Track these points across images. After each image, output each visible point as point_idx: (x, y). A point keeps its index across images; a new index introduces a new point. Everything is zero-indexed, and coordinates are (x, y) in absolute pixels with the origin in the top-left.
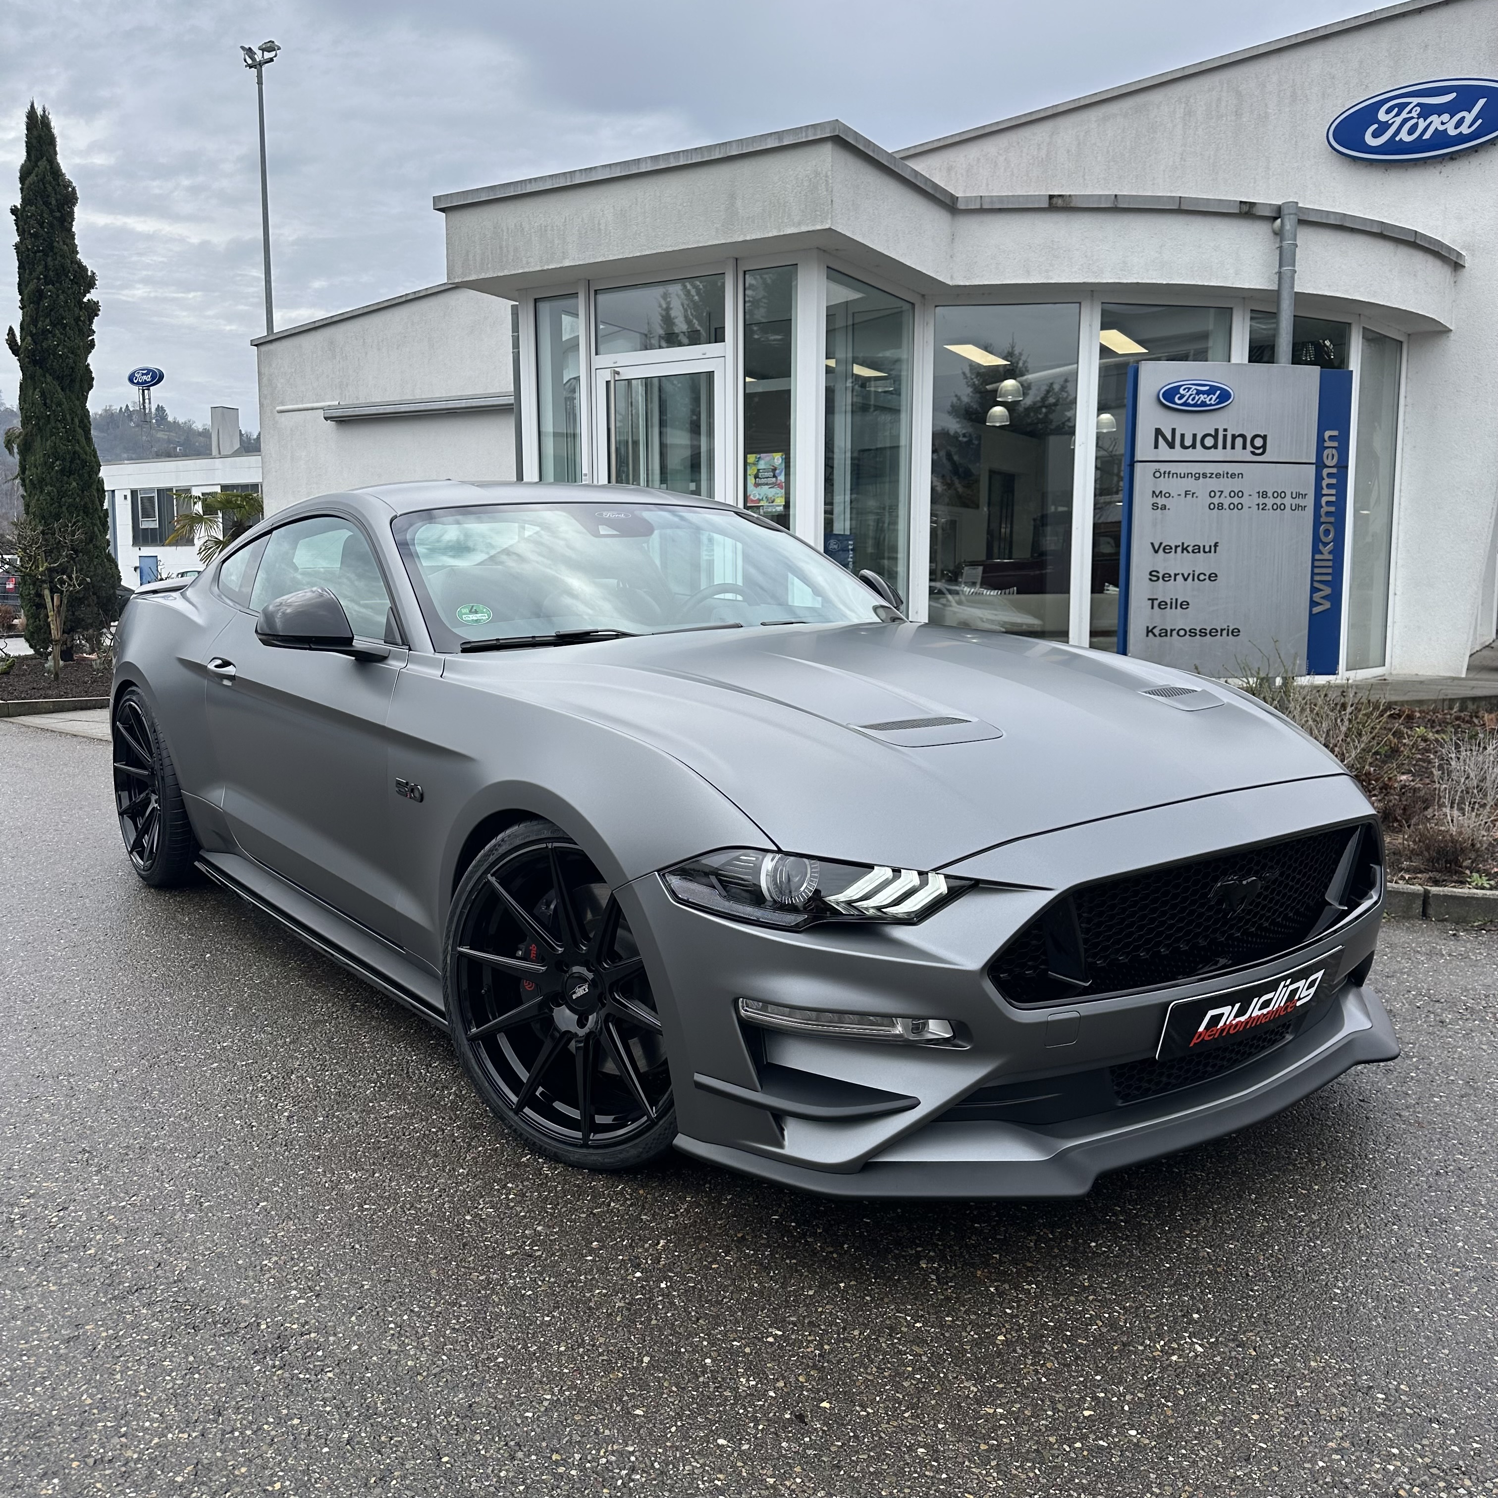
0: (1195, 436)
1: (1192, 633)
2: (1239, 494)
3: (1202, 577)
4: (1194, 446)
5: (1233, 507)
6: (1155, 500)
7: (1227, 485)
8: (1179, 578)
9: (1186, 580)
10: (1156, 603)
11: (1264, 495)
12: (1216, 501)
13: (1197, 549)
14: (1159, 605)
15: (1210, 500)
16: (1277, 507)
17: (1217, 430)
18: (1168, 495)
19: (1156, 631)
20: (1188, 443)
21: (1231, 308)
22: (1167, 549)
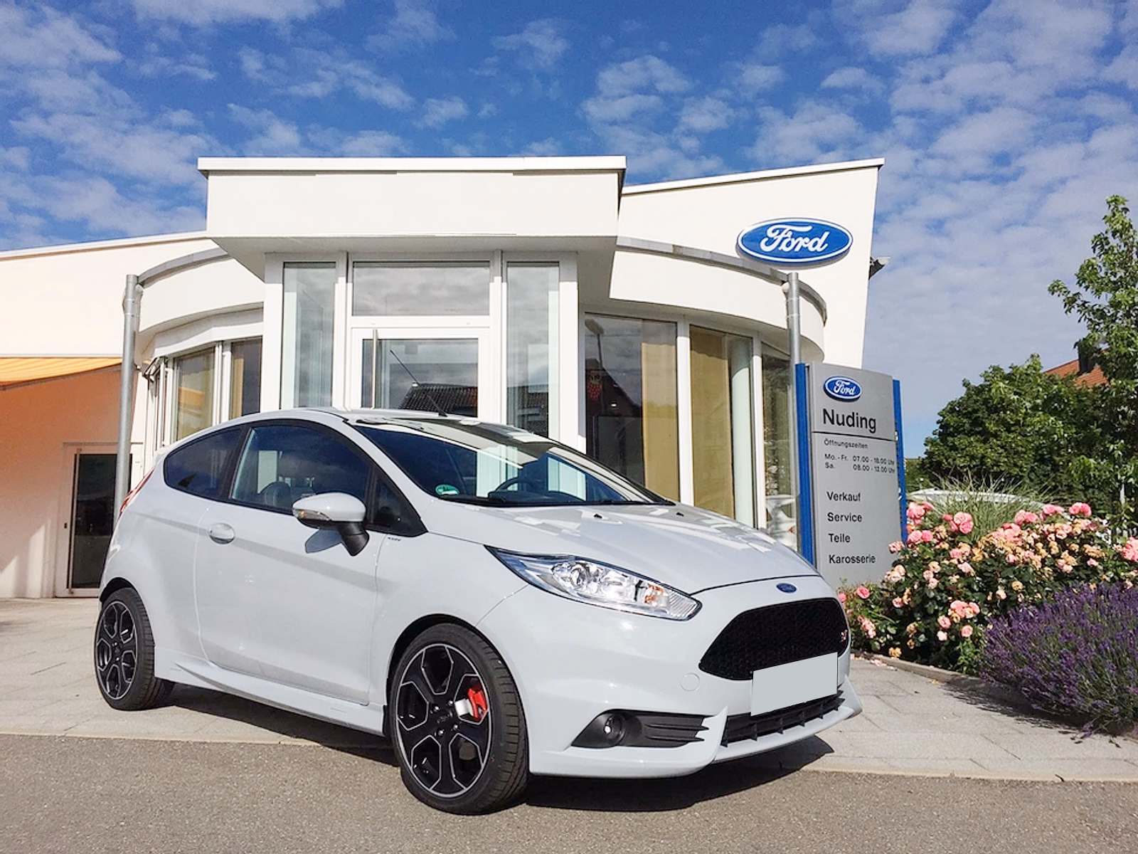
0: (843, 416)
1: (853, 560)
2: (866, 459)
3: (855, 518)
4: (843, 424)
5: (866, 468)
6: (828, 460)
7: (859, 452)
8: (844, 518)
9: (847, 520)
10: (833, 537)
11: (877, 460)
12: (857, 463)
13: (851, 498)
14: (835, 539)
15: (855, 463)
16: (884, 470)
17: (853, 413)
18: (833, 457)
19: (834, 558)
20: (841, 422)
21: (752, 338)
22: (836, 497)
